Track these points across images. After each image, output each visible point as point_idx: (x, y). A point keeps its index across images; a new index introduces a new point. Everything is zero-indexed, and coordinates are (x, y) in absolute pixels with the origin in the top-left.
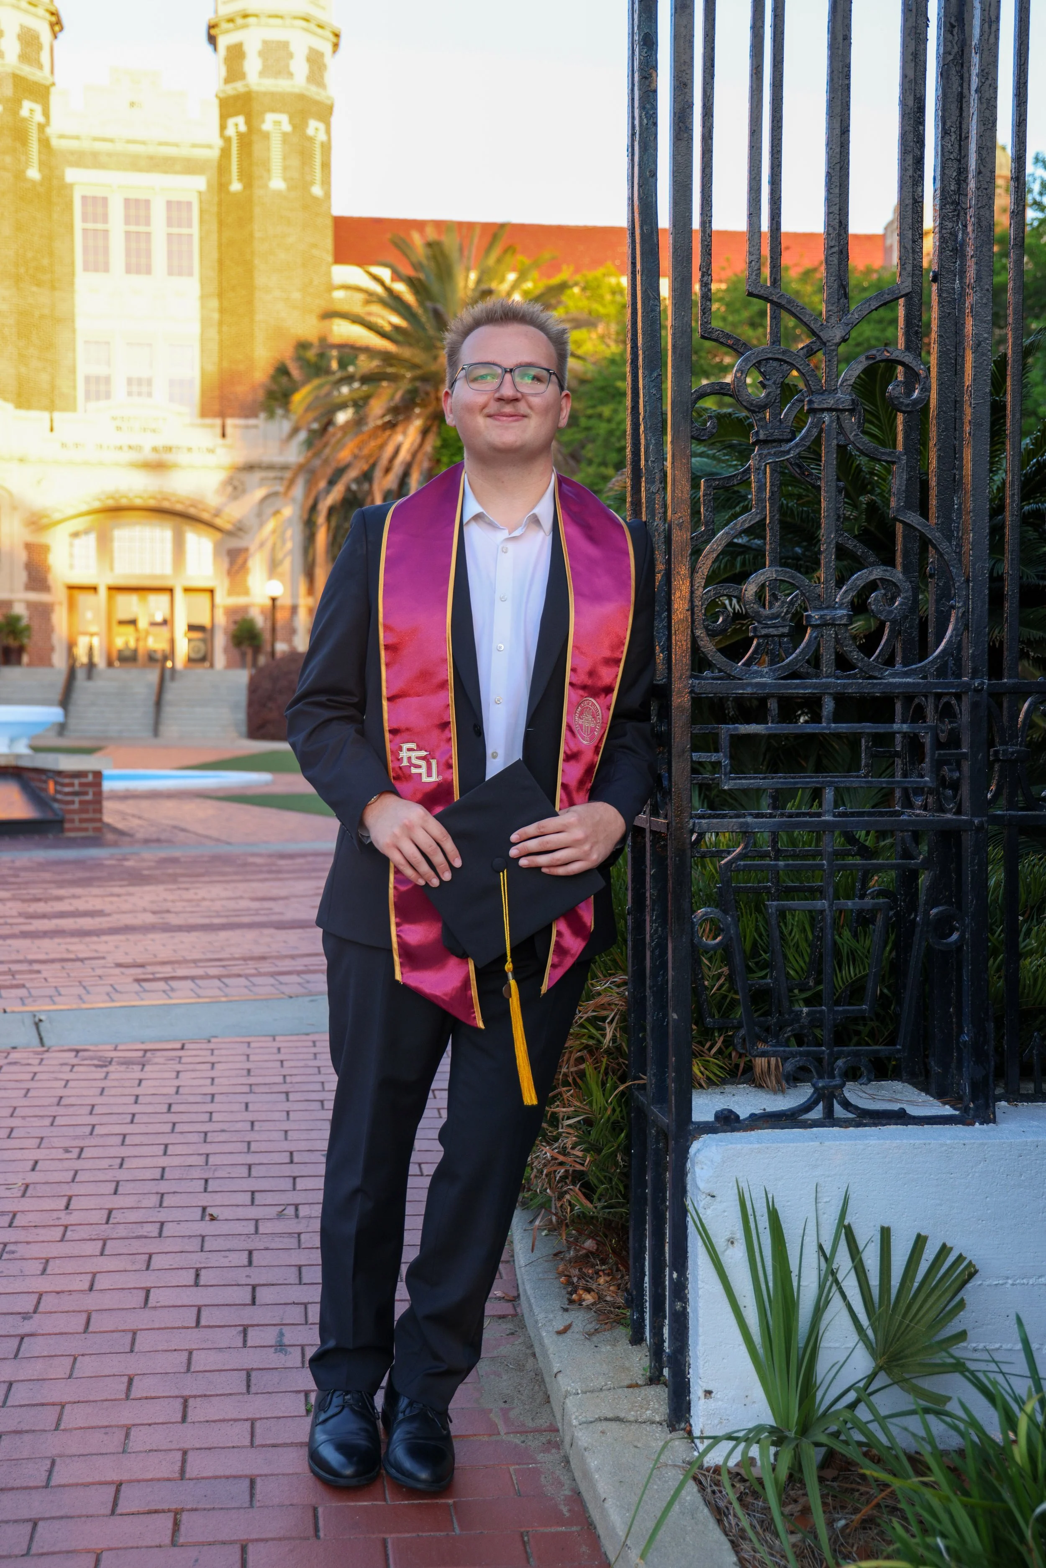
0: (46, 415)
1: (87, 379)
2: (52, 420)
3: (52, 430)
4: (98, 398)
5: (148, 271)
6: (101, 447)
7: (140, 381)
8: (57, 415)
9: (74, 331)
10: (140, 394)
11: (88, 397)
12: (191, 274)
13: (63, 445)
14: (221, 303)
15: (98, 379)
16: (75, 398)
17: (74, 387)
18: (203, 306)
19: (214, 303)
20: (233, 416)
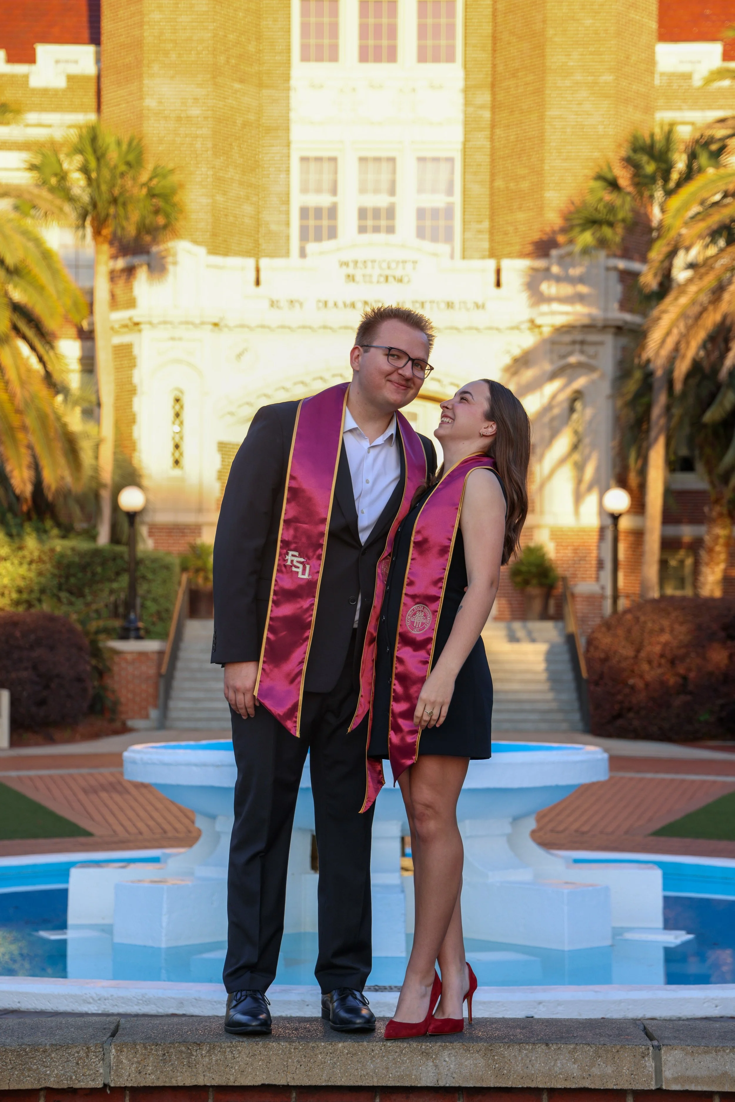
0: (251, 262)
1: (304, 212)
2: (258, 271)
3: (258, 283)
4: (318, 238)
5: (392, 56)
6: (326, 303)
7: (377, 213)
8: (264, 262)
9: (288, 145)
10: (376, 229)
11: (304, 236)
12: (451, 58)
13: (273, 304)
14: (494, 94)
15: (318, 212)
16: (288, 238)
17: (288, 224)
18: (467, 103)
19: (485, 97)
20: (510, 256)
